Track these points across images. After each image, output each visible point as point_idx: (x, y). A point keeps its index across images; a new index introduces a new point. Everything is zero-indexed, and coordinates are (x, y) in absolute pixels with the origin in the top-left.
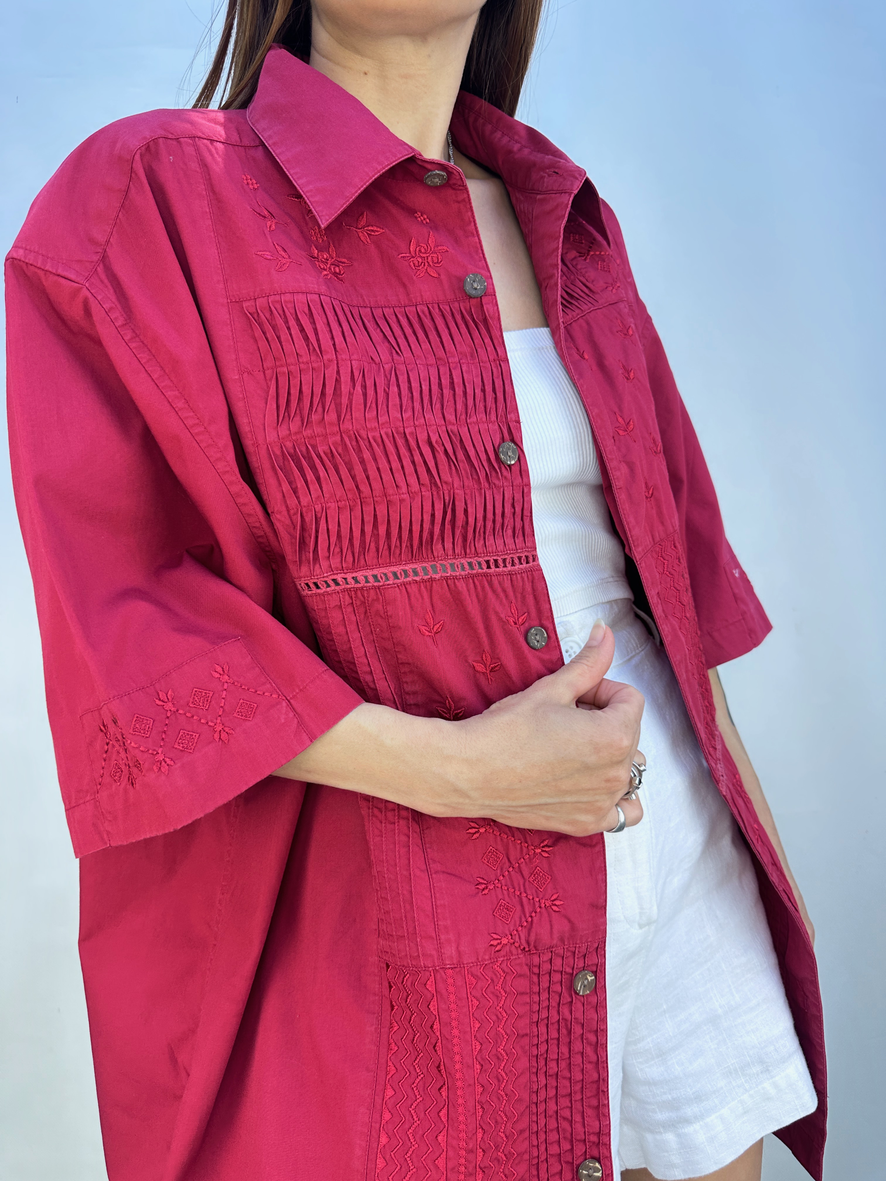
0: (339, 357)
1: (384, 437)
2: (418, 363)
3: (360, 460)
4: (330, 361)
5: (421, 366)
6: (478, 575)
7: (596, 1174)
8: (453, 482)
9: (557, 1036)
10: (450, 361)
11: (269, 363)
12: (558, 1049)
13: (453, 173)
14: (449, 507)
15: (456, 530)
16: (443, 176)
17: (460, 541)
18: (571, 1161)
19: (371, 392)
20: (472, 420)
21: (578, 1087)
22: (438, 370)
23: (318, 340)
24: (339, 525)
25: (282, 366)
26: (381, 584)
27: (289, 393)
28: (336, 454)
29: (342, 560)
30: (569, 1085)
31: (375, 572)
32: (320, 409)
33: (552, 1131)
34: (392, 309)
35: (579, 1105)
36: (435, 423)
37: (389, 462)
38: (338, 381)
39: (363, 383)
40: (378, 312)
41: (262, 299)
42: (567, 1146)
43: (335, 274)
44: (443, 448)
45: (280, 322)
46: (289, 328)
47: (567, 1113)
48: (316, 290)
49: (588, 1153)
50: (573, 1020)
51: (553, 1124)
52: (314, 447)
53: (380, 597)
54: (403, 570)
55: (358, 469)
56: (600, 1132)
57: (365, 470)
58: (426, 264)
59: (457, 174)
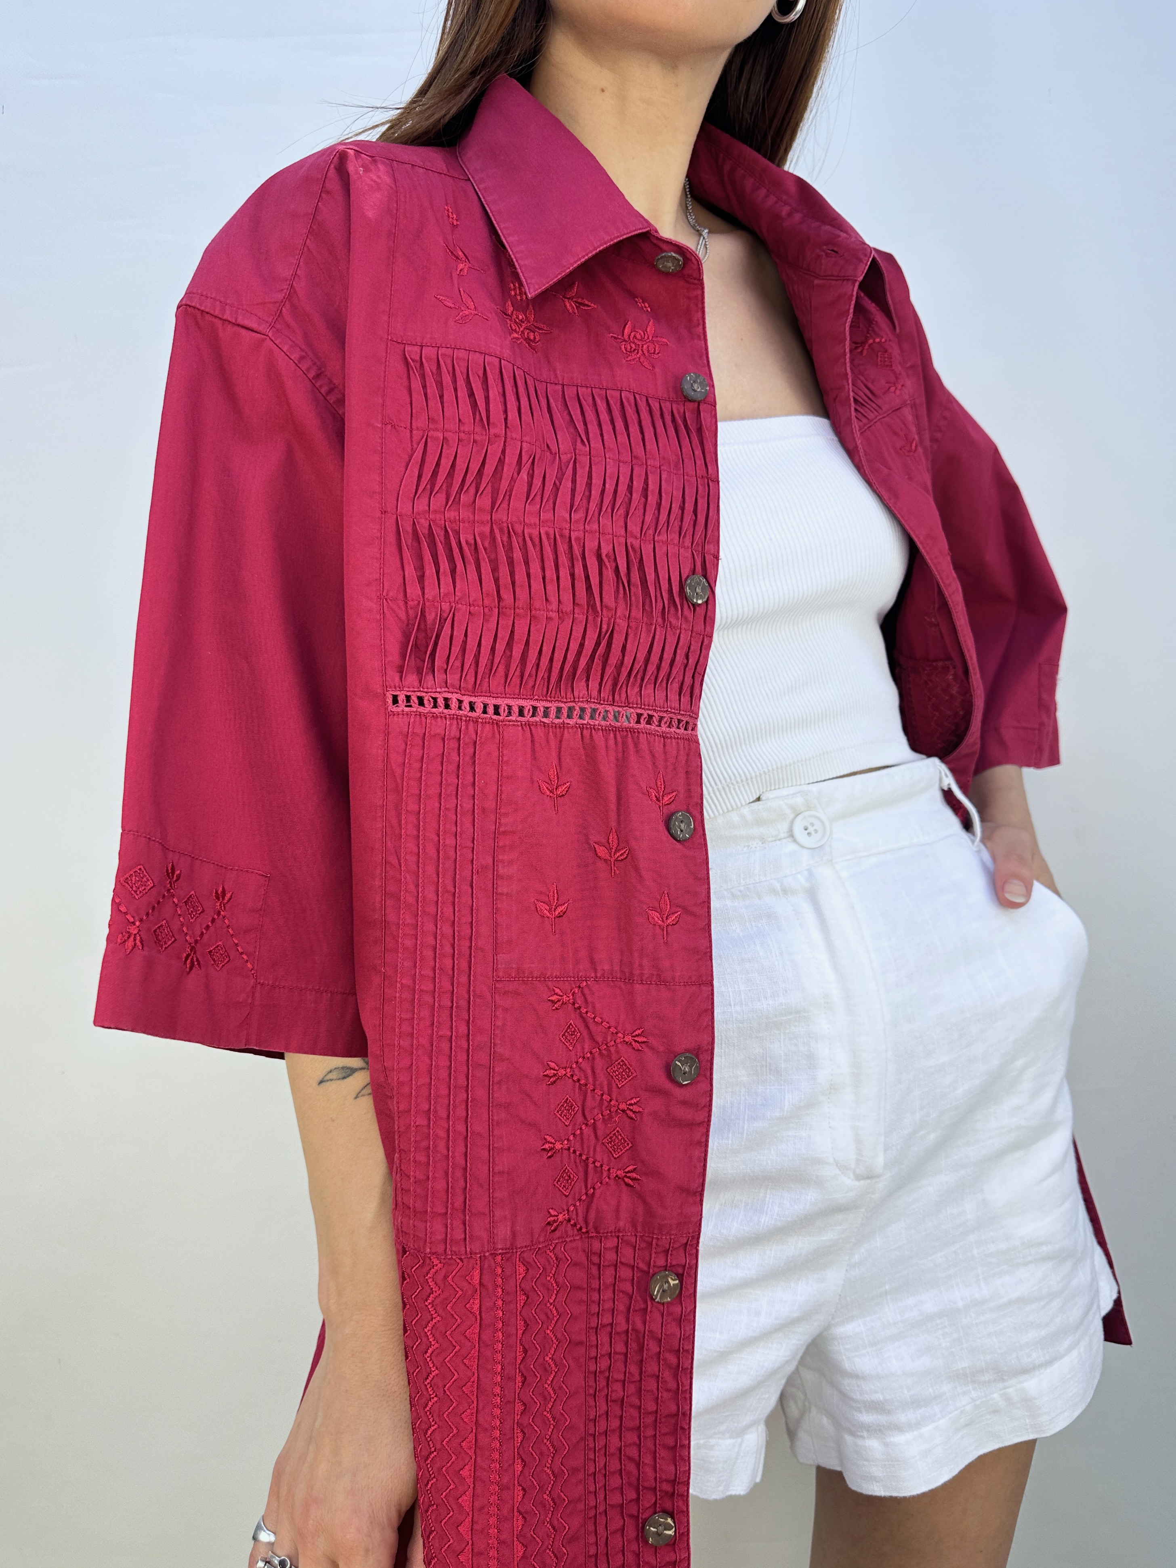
0: (509, 434)
1: (544, 537)
2: (607, 456)
3: (509, 560)
4: (496, 436)
5: (611, 461)
6: (621, 729)
7: (667, 1532)
8: (616, 608)
9: (623, 1350)
10: (649, 463)
11: (421, 422)
12: (626, 1367)
13: (691, 260)
14: (606, 639)
15: (607, 668)
16: (679, 260)
17: (610, 683)
18: (636, 1514)
19: (537, 483)
20: (660, 538)
21: (649, 1420)
22: (632, 470)
23: (488, 411)
24: (466, 635)
25: (437, 430)
26: (501, 718)
27: (438, 464)
28: (481, 546)
29: (461, 678)
30: (638, 1415)
31: (498, 702)
32: (472, 491)
33: (613, 1473)
34: (589, 389)
35: (650, 1443)
36: (611, 531)
37: (543, 569)
38: (501, 461)
39: (531, 472)
40: (570, 392)
41: (430, 348)
42: (632, 1495)
43: (528, 340)
44: (614, 565)
45: (447, 379)
46: (456, 390)
47: (633, 1452)
48: (498, 352)
49: (658, 1506)
50: (647, 1332)
51: (614, 1465)
52: (457, 533)
53: (497, 736)
54: (533, 706)
55: (504, 570)
56: (675, 1480)
57: (512, 574)
58: (640, 352)
59: (695, 262)
